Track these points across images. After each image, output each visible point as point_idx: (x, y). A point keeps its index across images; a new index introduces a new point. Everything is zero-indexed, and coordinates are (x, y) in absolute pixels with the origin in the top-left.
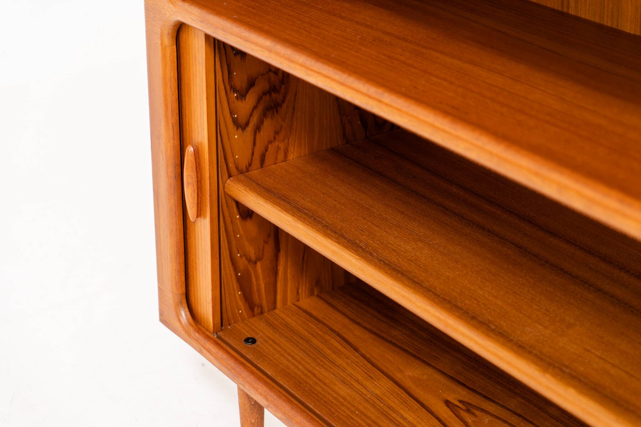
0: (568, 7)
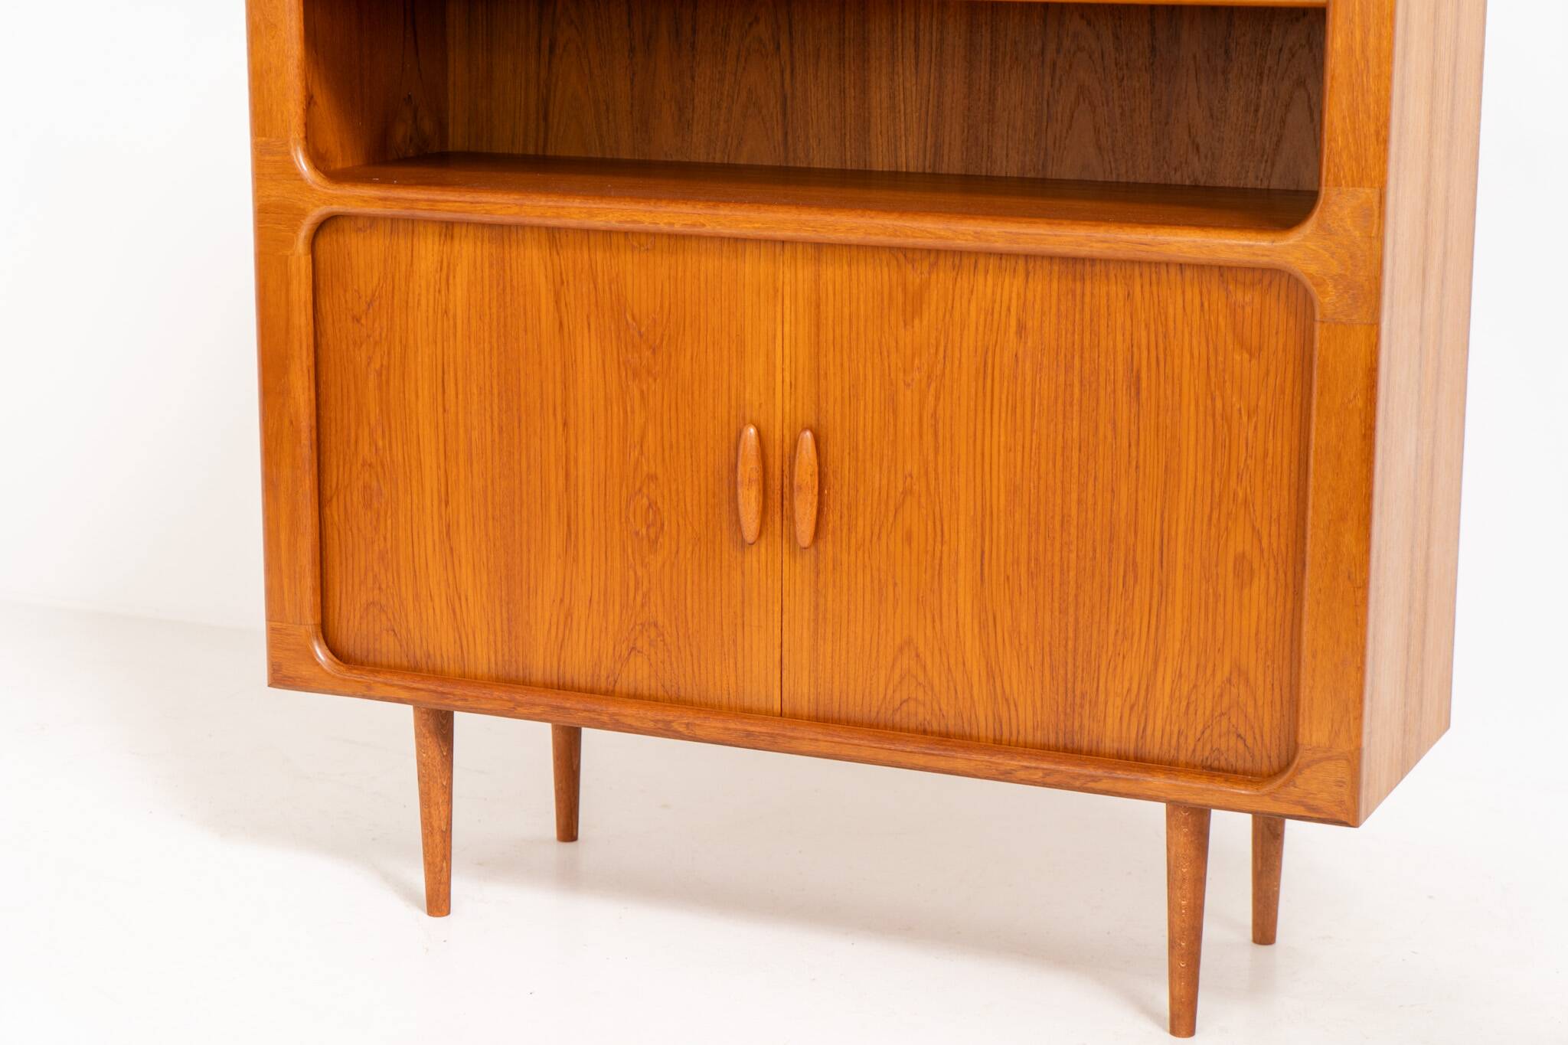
0: (795, 159)
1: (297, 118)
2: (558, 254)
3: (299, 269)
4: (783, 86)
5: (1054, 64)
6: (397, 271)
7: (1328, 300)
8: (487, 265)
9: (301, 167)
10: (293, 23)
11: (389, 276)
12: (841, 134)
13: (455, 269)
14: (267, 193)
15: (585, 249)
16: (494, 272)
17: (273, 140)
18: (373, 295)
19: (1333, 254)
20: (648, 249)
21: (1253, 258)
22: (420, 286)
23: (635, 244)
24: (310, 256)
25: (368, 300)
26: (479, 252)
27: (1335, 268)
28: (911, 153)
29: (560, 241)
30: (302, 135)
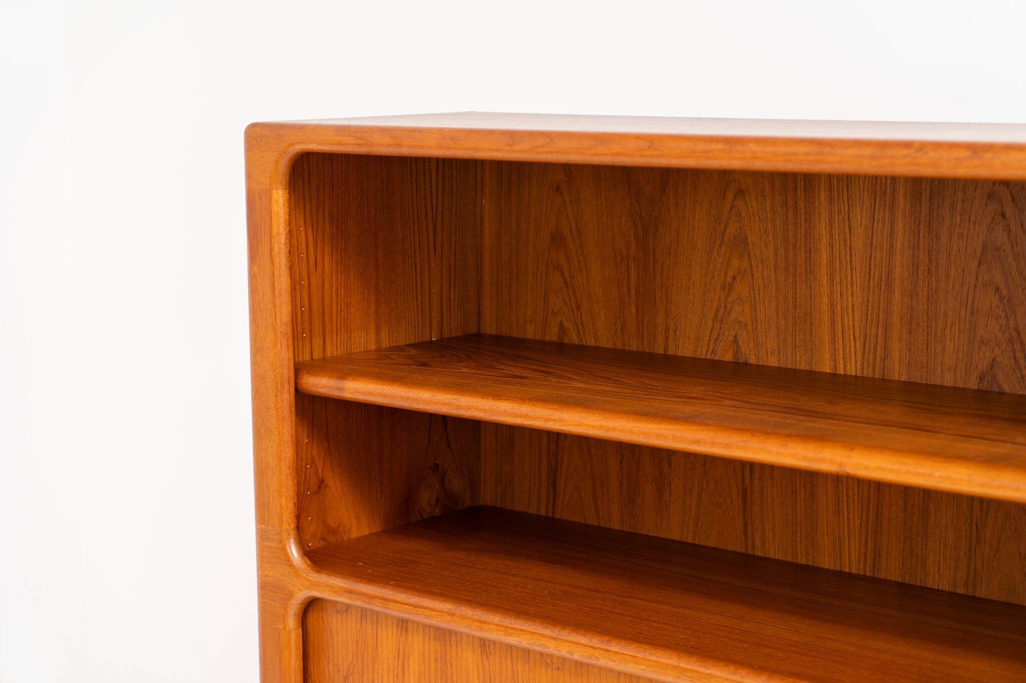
0: (753, 548)
1: (288, 511)
2: (488, 659)
3: (289, 642)
6: (366, 652)
8: (433, 660)
9: (292, 553)
10: (285, 430)
11: (360, 657)
12: (793, 530)
13: (409, 659)
14: (265, 573)
15: (509, 659)
16: (439, 666)
17: (270, 528)
18: (348, 670)
20: (558, 668)
22: (383, 669)
23: (549, 661)
24: (300, 630)
25: (345, 674)
26: (427, 646)
29: (489, 648)
30: (293, 526)
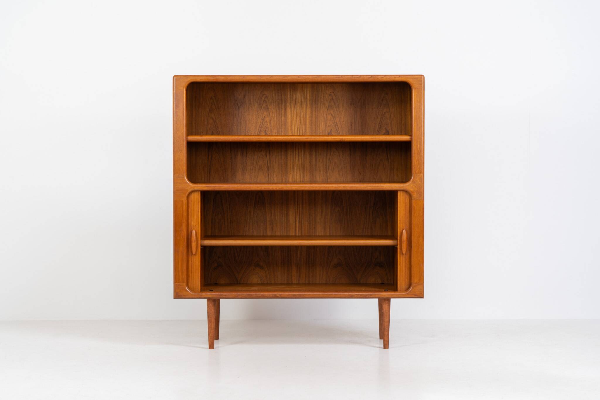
1: (186, 170)
3: (185, 203)
4: (268, 164)
5: (329, 158)
7: (415, 196)
9: (187, 181)
19: (415, 187)
21: (400, 188)
27: (416, 189)
28: (297, 177)
